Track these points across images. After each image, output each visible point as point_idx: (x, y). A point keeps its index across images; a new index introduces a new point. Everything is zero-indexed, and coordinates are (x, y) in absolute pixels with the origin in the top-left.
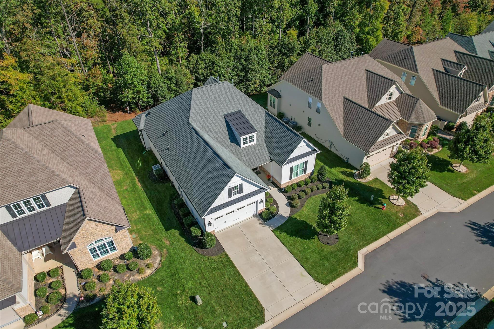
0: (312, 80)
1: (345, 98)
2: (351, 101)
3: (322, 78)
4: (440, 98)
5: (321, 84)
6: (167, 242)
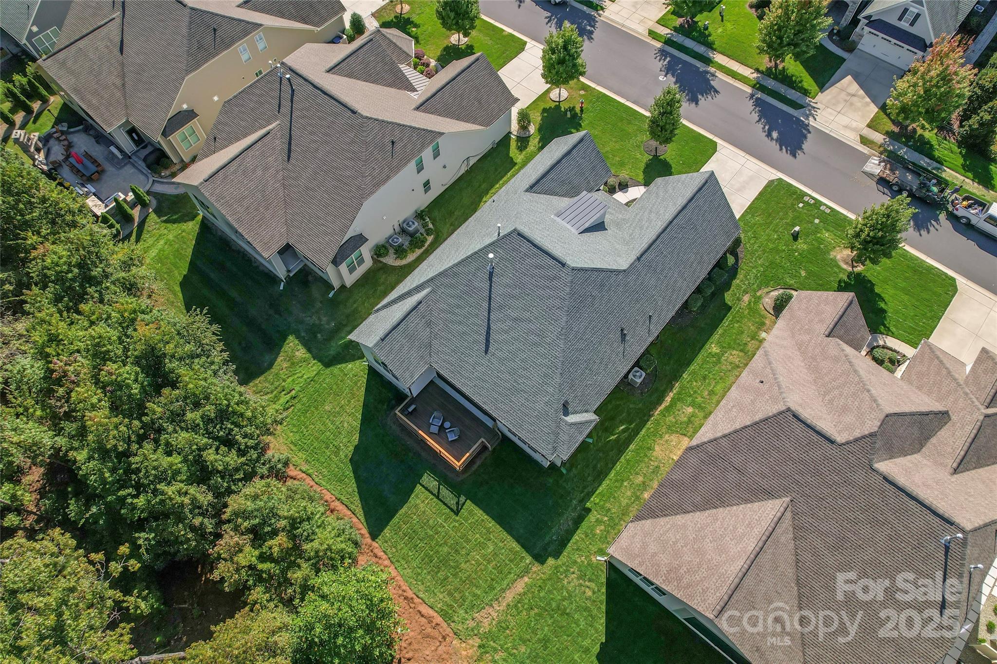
0: (393, 143)
1: (418, 108)
2: (427, 100)
3: (396, 124)
4: (306, 23)
5: (410, 127)
6: (746, 298)
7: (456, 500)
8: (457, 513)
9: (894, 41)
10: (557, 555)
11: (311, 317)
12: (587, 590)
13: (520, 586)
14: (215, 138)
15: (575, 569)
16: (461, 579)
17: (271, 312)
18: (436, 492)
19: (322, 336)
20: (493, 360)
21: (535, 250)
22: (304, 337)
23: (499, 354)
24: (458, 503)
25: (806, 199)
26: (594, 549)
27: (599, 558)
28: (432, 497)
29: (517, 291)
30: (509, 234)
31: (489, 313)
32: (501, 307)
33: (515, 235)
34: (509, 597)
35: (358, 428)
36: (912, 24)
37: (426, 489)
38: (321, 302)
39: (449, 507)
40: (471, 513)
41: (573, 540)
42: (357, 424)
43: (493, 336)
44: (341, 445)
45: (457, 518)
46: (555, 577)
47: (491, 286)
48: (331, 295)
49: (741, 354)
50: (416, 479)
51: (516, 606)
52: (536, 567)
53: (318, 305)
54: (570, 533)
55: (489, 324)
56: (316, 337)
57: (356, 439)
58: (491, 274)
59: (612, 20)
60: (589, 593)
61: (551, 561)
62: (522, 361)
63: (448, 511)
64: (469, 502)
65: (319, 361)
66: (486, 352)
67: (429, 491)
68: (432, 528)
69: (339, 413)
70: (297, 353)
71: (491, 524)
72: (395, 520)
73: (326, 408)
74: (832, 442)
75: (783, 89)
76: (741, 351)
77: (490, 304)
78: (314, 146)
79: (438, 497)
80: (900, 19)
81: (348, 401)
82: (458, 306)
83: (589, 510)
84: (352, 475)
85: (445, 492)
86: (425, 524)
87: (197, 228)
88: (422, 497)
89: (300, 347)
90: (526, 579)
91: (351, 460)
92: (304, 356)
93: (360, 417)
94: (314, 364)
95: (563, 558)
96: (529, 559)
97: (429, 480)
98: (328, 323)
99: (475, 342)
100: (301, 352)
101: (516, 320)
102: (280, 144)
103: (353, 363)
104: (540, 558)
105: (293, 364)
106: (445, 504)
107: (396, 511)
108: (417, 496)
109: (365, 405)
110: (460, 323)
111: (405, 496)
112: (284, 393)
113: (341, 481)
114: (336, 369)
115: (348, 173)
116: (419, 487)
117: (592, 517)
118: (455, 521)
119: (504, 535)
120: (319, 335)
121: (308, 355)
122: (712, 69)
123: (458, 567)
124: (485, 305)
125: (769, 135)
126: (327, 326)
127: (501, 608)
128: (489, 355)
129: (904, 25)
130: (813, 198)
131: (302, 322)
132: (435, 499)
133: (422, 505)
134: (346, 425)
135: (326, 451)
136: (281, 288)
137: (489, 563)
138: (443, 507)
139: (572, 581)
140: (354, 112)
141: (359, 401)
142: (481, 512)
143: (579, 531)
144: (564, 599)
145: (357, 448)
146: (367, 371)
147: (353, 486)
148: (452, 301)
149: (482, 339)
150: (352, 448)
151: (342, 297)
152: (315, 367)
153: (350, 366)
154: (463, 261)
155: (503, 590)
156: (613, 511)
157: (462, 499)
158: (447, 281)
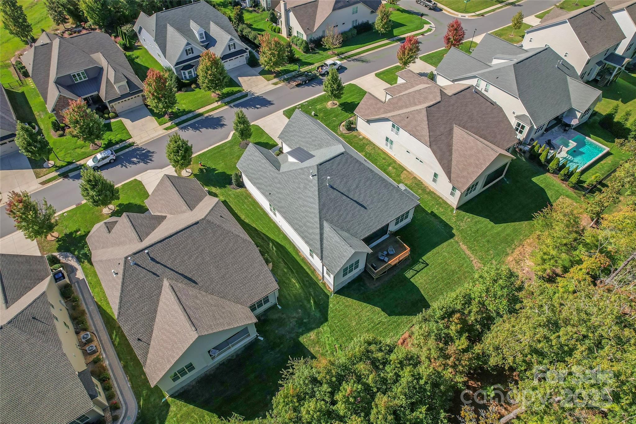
3: (210, 211)
7: (420, 263)
8: (428, 265)
9: (239, 56)
10: (452, 228)
11: (291, 323)
12: (467, 220)
13: (464, 247)
14: (139, 339)
15: (458, 223)
16: (459, 271)
17: (277, 349)
18: (415, 272)
19: (305, 319)
20: (370, 207)
21: (331, 162)
22: (303, 331)
23: (368, 203)
24: (423, 263)
25: (298, 107)
26: (450, 213)
27: (454, 212)
28: (418, 274)
29: (345, 180)
30: (318, 169)
31: (349, 198)
32: (349, 190)
33: (320, 167)
34: (468, 252)
35: (372, 306)
36: (235, 48)
37: (413, 276)
38: (283, 314)
39: (424, 268)
40: (429, 258)
41: (445, 220)
42: (370, 306)
43: (360, 201)
44: (379, 319)
45: (430, 265)
46: (461, 231)
47: (337, 190)
48: (280, 307)
49: (368, 145)
50: (408, 280)
51: (472, 250)
52: (456, 238)
53: (284, 316)
54: (442, 221)
55: (353, 200)
56: (305, 323)
57: (378, 309)
58: (332, 187)
59: (145, 142)
60: (469, 220)
61: (454, 231)
62: (375, 193)
63: (426, 268)
64: (423, 258)
65: (322, 324)
66: (366, 209)
67: (414, 275)
68: (433, 279)
69: (359, 317)
70: (312, 338)
71: (435, 251)
72: (426, 297)
73: (353, 324)
74: (440, 102)
75: (233, 97)
76: (367, 145)
77: (345, 195)
78: (199, 260)
79: (418, 272)
80: (230, 50)
81: (354, 309)
82: (339, 211)
83: (432, 212)
84: (397, 317)
85: (417, 267)
86: (431, 282)
87: (179, 403)
88: (417, 279)
89: (309, 335)
90: (461, 244)
91: (389, 316)
92: (315, 333)
93: (365, 304)
94: (323, 329)
95: (453, 226)
96: (452, 240)
97: (409, 274)
98: (298, 313)
99: (359, 211)
100: (312, 335)
101: (357, 187)
102: (181, 285)
103: (330, 303)
104: (452, 236)
105: (318, 342)
106: (422, 269)
107: (422, 295)
108: (416, 282)
109: (359, 300)
110: (347, 214)
111: (414, 289)
112: (335, 353)
113: (398, 325)
114: (330, 314)
115: (231, 245)
116: (412, 280)
117: (436, 212)
118: (431, 266)
119: (440, 246)
120: (305, 321)
121: (316, 331)
122: (206, 115)
123: (453, 271)
124: (344, 197)
125: (258, 108)
126: (300, 314)
127: (473, 257)
128: (367, 208)
129: (233, 50)
130: (299, 105)
131: (293, 329)
132: (419, 273)
133: (421, 281)
134: (368, 314)
135: (380, 330)
136: (262, 339)
137: (453, 257)
138: (423, 270)
139: (463, 226)
140: (197, 223)
141: (355, 303)
142: (428, 253)
143: (441, 217)
144: (471, 230)
145: (383, 310)
146: (338, 295)
147: (404, 318)
148: (335, 213)
149: (359, 207)
150: (383, 313)
151: (283, 301)
152: (325, 328)
153: (331, 305)
154: (319, 197)
155: (465, 254)
156: (433, 203)
157: (421, 260)
158: (325, 211)
